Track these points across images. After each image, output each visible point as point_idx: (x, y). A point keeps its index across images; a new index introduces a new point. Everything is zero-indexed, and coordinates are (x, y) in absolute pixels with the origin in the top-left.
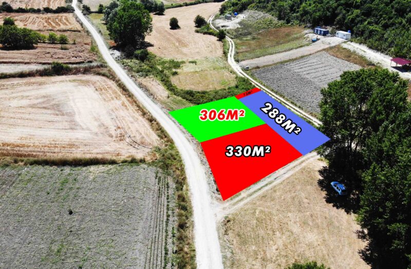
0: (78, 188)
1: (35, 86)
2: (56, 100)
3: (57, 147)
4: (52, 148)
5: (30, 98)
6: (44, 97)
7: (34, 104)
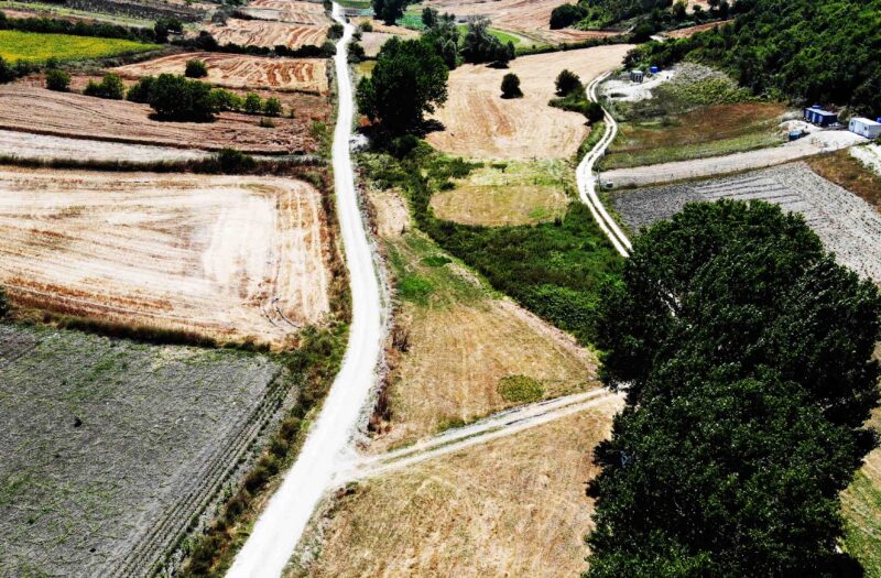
0: (118, 383)
1: (173, 191)
2: (193, 219)
3: (135, 303)
4: (125, 305)
5: (150, 210)
6: (177, 211)
7: (151, 223)
